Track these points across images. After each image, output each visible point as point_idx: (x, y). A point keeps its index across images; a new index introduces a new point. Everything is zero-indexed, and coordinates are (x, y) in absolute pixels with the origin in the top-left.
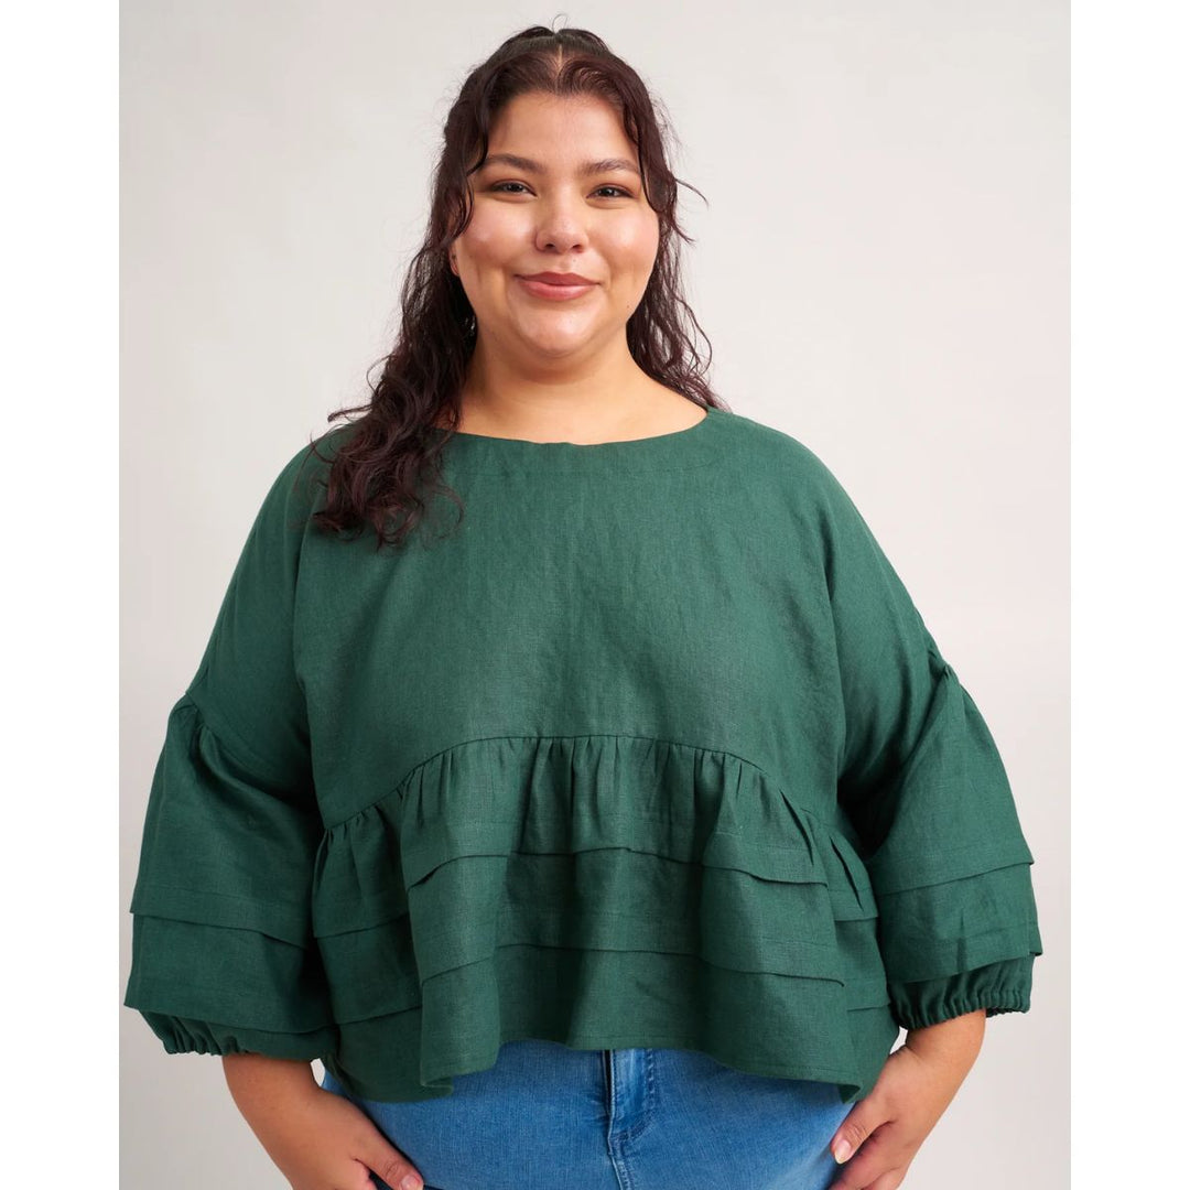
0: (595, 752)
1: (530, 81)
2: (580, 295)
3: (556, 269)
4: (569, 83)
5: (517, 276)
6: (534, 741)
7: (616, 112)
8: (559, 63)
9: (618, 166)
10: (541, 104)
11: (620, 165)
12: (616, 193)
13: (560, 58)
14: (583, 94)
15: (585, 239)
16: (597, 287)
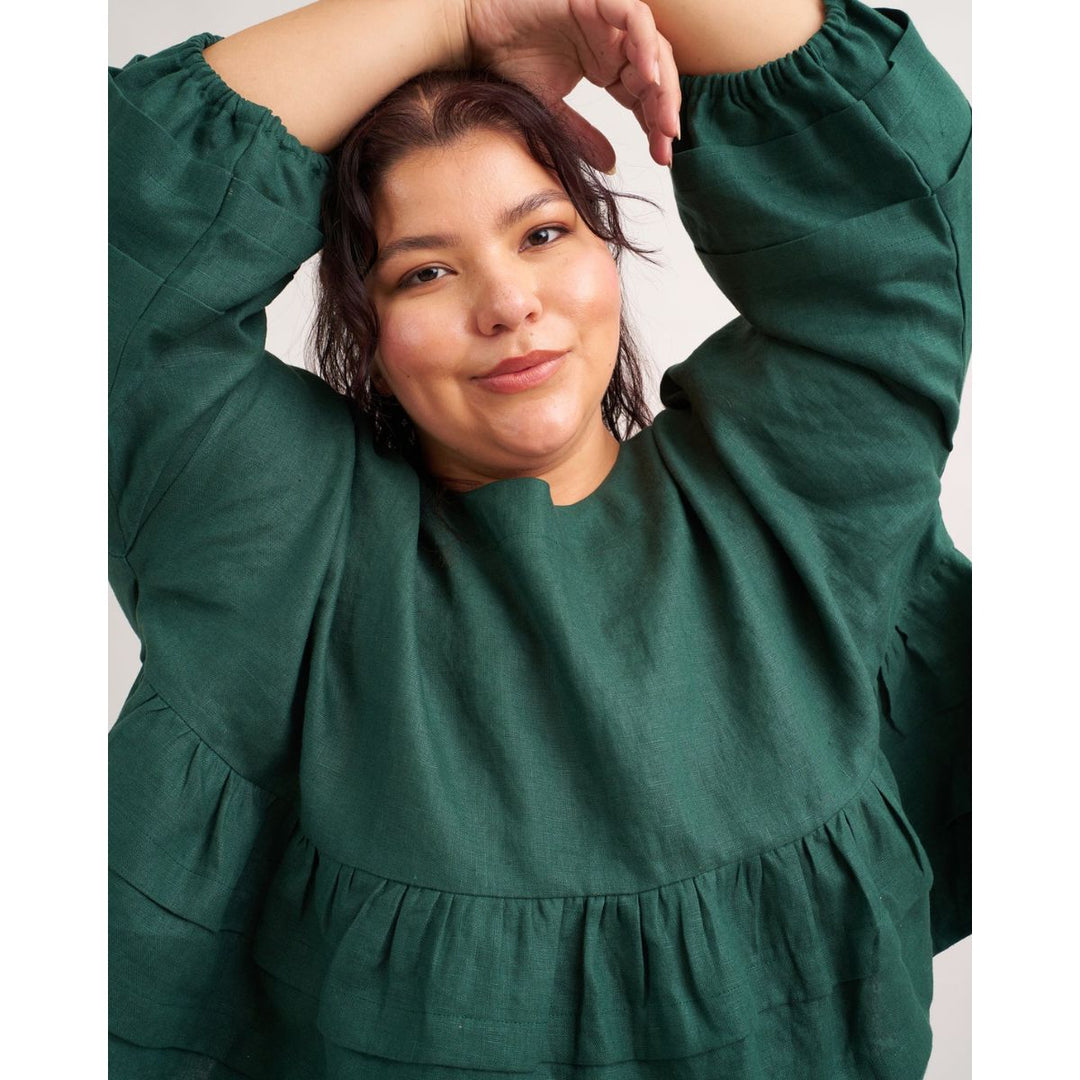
0: (673, 909)
1: (402, 143)
2: (554, 372)
3: (515, 352)
4: (447, 126)
5: (474, 378)
6: (580, 901)
7: (515, 136)
8: (426, 107)
9: (543, 201)
10: (424, 165)
11: (544, 199)
12: (552, 235)
13: (425, 102)
14: (469, 132)
15: (537, 305)
16: (568, 355)
